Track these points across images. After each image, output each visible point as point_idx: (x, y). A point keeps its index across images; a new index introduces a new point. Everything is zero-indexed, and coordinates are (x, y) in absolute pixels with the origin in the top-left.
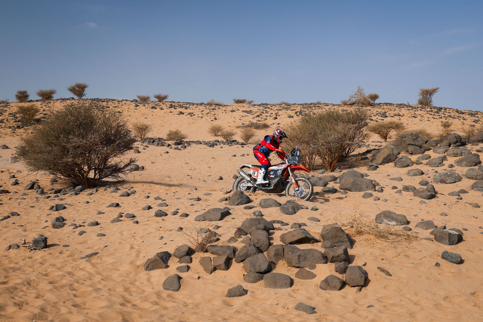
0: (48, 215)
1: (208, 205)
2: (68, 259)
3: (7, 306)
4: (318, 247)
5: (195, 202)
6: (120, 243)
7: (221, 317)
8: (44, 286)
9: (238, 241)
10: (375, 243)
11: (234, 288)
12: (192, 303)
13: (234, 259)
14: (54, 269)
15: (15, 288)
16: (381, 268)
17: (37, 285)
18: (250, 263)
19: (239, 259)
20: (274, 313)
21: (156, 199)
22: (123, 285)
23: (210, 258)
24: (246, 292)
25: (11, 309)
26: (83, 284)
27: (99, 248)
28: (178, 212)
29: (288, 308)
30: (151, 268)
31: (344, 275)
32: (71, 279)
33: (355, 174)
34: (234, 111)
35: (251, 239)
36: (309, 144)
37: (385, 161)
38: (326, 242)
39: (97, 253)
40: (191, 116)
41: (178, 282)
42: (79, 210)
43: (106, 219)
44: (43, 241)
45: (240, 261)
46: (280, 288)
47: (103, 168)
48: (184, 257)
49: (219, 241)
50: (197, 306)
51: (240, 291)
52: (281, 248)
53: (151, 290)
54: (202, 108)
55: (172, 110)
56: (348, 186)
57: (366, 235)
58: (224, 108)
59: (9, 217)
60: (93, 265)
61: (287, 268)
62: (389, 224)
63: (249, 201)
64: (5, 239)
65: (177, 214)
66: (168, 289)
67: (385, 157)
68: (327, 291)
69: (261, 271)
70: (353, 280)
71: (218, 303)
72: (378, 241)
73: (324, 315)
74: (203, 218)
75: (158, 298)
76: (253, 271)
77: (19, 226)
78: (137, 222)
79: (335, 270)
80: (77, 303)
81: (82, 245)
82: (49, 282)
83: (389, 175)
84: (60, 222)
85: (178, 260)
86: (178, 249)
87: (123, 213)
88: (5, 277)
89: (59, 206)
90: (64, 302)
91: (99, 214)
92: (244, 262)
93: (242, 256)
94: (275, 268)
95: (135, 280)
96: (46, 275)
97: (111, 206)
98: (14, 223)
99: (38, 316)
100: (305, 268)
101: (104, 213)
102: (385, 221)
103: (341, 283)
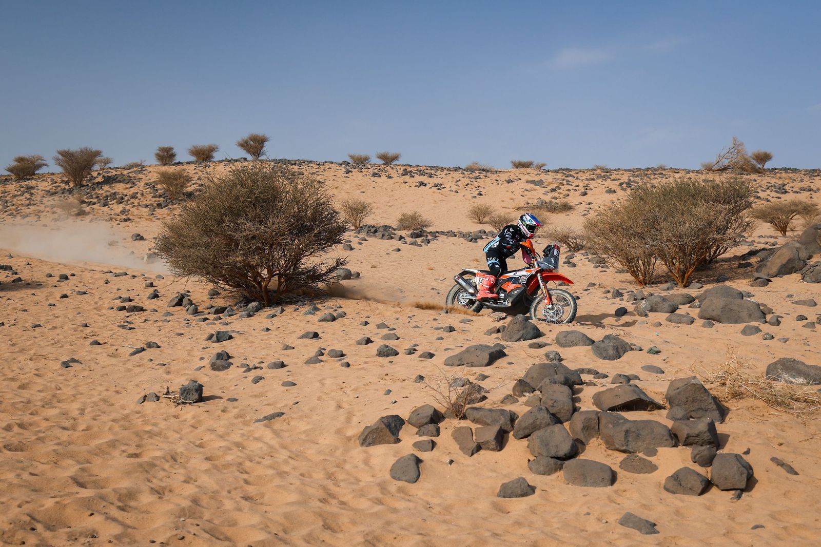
0: (204, 348)
1: (468, 340)
2: (235, 421)
3: (140, 492)
4: (662, 418)
5: (445, 334)
6: (319, 399)
7: (489, 531)
8: (197, 463)
9: (518, 401)
10: (766, 414)
11: (512, 482)
12: (439, 505)
13: (512, 433)
14: (213, 437)
15: (153, 465)
16: (777, 459)
17: (187, 462)
18: (539, 440)
19: (520, 433)
20: (583, 528)
21: (379, 326)
22: (325, 469)
23: (471, 429)
24: (532, 490)
25: (146, 499)
26: (259, 463)
27: (286, 406)
28: (415, 350)
29: (607, 522)
30: (371, 442)
31: (709, 469)
32: (240, 454)
33: (728, 292)
34: (512, 182)
35: (540, 400)
36: (644, 239)
37: (783, 270)
38: (675, 409)
39: (283, 414)
40: (439, 189)
41: (416, 467)
42: (253, 342)
43: (298, 358)
44: (197, 390)
45: (522, 437)
46: (593, 486)
47: (292, 274)
48: (425, 426)
49: (486, 400)
50: (448, 509)
51: (522, 487)
52: (594, 416)
53: (371, 479)
54: (457, 175)
55: (407, 178)
56: (714, 314)
57: (750, 399)
58: (494, 177)
59: (144, 350)
60: (276, 433)
61: (605, 453)
62: (791, 382)
63: (538, 334)
64: (137, 385)
65: (414, 353)
66: (399, 479)
67: (784, 263)
68: (678, 495)
69: (559, 456)
70: (726, 479)
71: (483, 506)
72: (773, 412)
73: (672, 537)
74: (459, 361)
75: (383, 493)
76: (545, 454)
77: (158, 365)
78: (348, 365)
79: (692, 458)
80: (250, 495)
81: (258, 400)
82: (205, 457)
83: (791, 296)
84: (223, 361)
85: (416, 430)
86: (416, 412)
87: (325, 349)
88: (137, 446)
89: (222, 334)
90: (229, 492)
91: (286, 349)
92: (529, 437)
93: (525, 428)
94: (583, 451)
95: (345, 461)
96: (201, 446)
97: (305, 336)
98: (151, 360)
99: (187, 512)
100: (637, 454)
101: (294, 348)
102: (785, 375)
103: (702, 482)
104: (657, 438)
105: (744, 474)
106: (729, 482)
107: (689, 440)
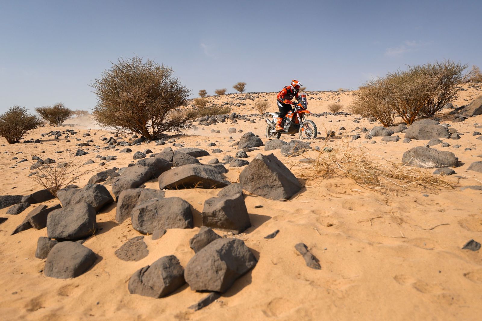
10: (349, 191)
16: (306, 245)
37: (477, 112)
40: (319, 100)
56: (414, 135)
57: (338, 178)
62: (421, 167)
67: (478, 107)
70: (198, 276)
72: (357, 188)
79: (191, 242)
83: (477, 124)
100: (146, 236)
102: (416, 161)
103: (166, 280)
104: (171, 218)
105: (221, 270)
106: (201, 280)
107: (207, 221)
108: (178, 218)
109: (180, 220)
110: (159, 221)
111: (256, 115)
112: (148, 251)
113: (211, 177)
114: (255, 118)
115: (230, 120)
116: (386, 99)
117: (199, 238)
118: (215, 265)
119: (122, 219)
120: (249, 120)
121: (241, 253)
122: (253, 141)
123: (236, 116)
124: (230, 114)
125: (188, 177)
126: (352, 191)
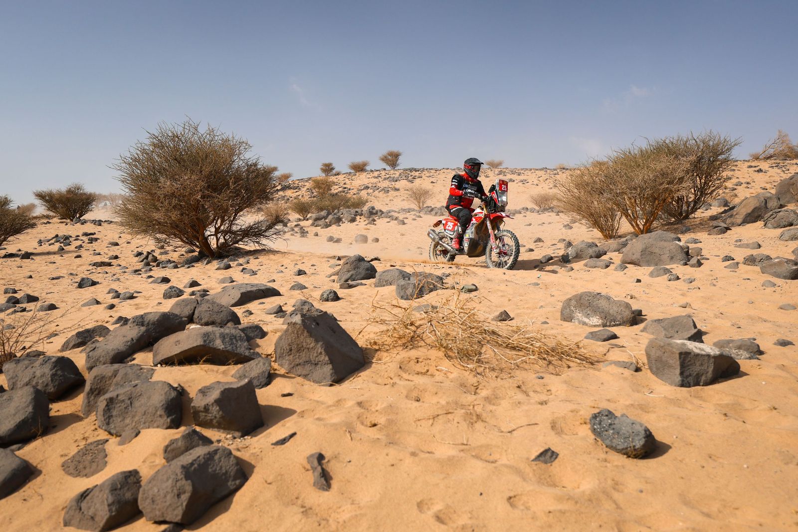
16: (323, 456)
37: (748, 218)
52: (110, 373)
56: (634, 258)
67: (749, 212)
72: (445, 365)
83: (740, 241)
102: (579, 314)
103: (112, 507)
104: (148, 413)
105: (184, 492)
106: (157, 507)
107: (199, 417)
108: (159, 413)
109: (161, 416)
110: (133, 417)
111: (409, 210)
112: (106, 462)
113: (229, 348)
114: (408, 215)
115: (365, 219)
116: (605, 195)
117: (175, 445)
118: (176, 487)
119: (89, 411)
120: (396, 219)
121: (224, 468)
122: (360, 270)
123: (374, 211)
124: (365, 208)
125: (193, 347)
126: (438, 370)
